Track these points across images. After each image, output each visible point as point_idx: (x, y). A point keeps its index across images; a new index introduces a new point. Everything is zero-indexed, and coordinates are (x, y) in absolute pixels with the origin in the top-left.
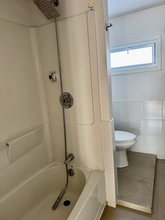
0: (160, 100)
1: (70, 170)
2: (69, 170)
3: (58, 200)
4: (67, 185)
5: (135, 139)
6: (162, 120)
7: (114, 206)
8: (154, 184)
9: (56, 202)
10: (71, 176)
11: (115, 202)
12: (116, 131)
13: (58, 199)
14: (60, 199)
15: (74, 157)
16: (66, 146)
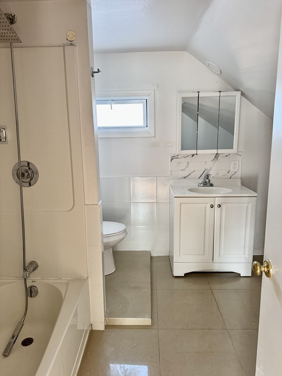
0: (155, 177)
1: (31, 287)
2: (29, 289)
3: (12, 340)
4: (25, 314)
5: (125, 231)
6: (156, 202)
7: (102, 328)
8: (152, 289)
9: (9, 343)
10: (31, 297)
11: (103, 321)
12: (104, 223)
13: (13, 337)
14: (14, 337)
15: (38, 266)
16: (24, 248)
